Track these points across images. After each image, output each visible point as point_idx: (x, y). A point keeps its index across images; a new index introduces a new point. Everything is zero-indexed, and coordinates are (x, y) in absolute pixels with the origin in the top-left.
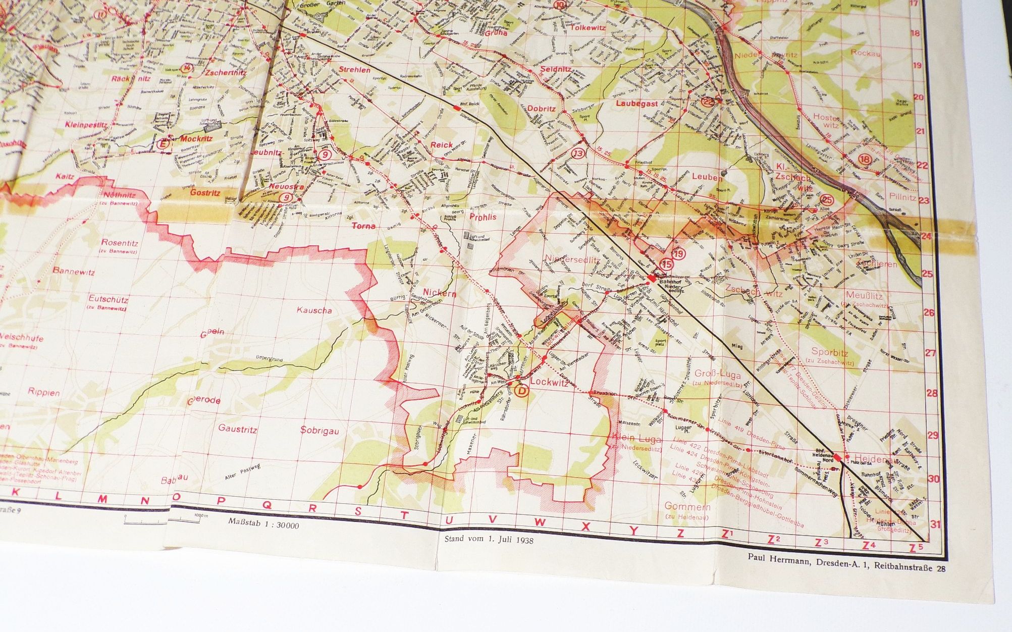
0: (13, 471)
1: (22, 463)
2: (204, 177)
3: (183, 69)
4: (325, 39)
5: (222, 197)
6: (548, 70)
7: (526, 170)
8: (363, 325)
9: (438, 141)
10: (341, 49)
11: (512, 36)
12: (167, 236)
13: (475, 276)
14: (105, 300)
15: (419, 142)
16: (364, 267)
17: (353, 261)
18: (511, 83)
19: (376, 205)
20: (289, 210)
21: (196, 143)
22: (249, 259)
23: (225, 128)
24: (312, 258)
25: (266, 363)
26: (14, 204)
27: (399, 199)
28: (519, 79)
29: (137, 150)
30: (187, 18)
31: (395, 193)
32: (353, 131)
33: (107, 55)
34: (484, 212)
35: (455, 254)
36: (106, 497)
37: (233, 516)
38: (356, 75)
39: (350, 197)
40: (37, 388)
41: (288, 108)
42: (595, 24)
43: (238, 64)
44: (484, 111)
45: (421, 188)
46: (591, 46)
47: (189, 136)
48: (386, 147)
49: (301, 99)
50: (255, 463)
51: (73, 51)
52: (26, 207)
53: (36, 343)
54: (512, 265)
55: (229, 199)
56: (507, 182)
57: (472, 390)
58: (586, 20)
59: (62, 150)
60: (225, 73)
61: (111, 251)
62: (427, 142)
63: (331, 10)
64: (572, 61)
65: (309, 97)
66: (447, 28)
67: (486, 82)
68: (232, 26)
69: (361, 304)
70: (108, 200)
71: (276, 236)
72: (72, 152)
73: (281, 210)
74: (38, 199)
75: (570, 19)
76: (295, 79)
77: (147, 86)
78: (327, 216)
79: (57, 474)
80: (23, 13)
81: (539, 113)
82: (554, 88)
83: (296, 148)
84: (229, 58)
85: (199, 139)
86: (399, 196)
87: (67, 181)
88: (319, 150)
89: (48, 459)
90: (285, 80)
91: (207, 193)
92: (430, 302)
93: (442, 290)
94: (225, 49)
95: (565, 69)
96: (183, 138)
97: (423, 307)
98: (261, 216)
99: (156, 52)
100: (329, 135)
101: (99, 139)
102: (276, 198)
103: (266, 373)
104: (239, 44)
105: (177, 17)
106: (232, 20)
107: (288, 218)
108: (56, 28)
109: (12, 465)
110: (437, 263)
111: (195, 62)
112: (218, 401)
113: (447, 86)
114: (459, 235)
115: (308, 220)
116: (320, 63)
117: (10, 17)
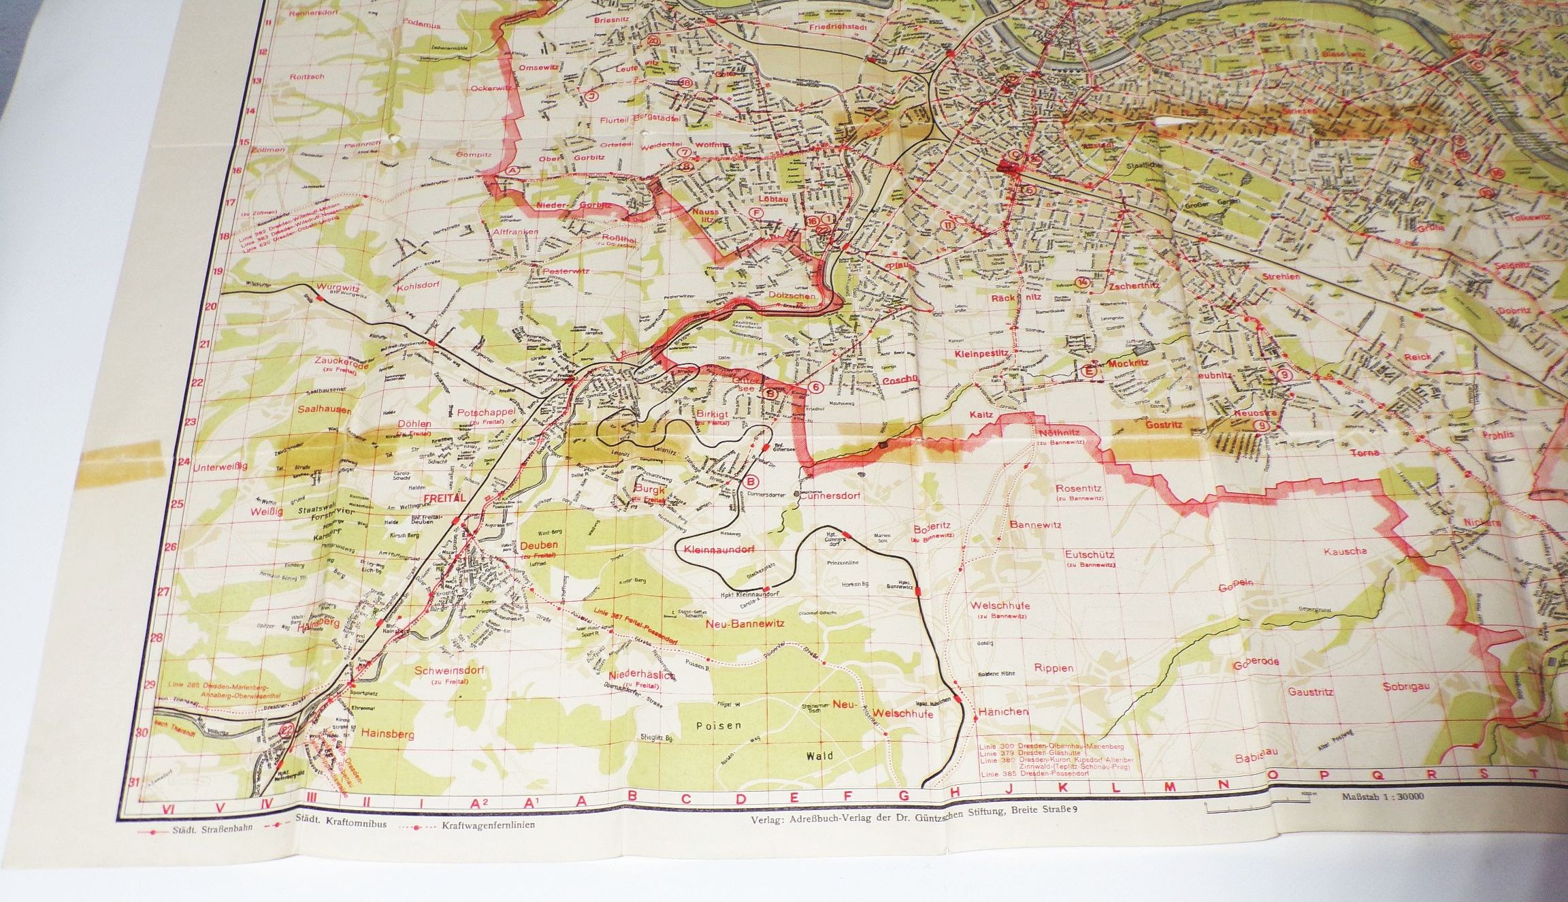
0: (1051, 763)
1: (1059, 754)
2: (1155, 406)
3: (1078, 283)
4: (1232, 243)
5: (1186, 429)
6: (1503, 267)
7: (1526, 381)
8: (1408, 565)
9: (1412, 353)
10: (1257, 254)
11: (1450, 231)
12: (1132, 477)
13: (1511, 501)
14: (1085, 556)
15: (1390, 355)
16: (1382, 498)
17: (1368, 493)
18: (1471, 284)
19: (1373, 428)
20: (1270, 439)
21: (1130, 368)
22: (1247, 498)
23: (1159, 350)
24: (1319, 492)
25: (1312, 616)
26: (932, 450)
27: (1395, 421)
28: (1477, 279)
29: (1059, 379)
30: (1057, 225)
31: (1387, 413)
32: (1307, 347)
33: (973, 271)
34: (1499, 429)
35: (1483, 478)
36: (1172, 784)
37: (1346, 791)
38: (1284, 282)
39: (1338, 422)
40: (1044, 664)
41: (1218, 324)
42: (1536, 213)
43: (1146, 276)
44: (1452, 314)
45: (1416, 407)
46: (1543, 238)
47: (1117, 361)
48: (1353, 363)
49: (1231, 312)
50: (1345, 729)
51: (932, 267)
52: (948, 453)
53: (1023, 611)
54: (1552, 485)
55: (1195, 430)
56: (1510, 393)
57: (1557, 628)
58: (1524, 209)
59: (964, 383)
60: (1134, 286)
61: (1071, 498)
62: (1398, 354)
63: (1226, 210)
64: (1527, 256)
65: (1239, 310)
66: (1369, 225)
67: (1443, 282)
68: (1119, 232)
69: (1397, 540)
70: (1047, 439)
71: (1267, 469)
72: (977, 385)
73: (1261, 440)
74: (959, 442)
75: (1506, 209)
76: (1213, 290)
77: (1041, 305)
78: (1319, 444)
79: (1104, 763)
80: (854, 227)
81: (1515, 316)
82: (1518, 285)
83: (1247, 368)
84: (1131, 269)
85: (1131, 364)
86: (1394, 416)
87: (987, 420)
88: (1275, 369)
89: (1086, 746)
90: (1203, 292)
91: (1165, 425)
92: (1476, 533)
93: (1484, 519)
94: (1122, 259)
95: (1521, 265)
96: (1112, 363)
97: (1469, 540)
98: (1241, 448)
99: (1035, 266)
100: (1280, 352)
101: (1005, 369)
102: (1249, 426)
103: (1317, 626)
104: (1136, 252)
105: (1043, 225)
106: (1116, 225)
107: (1270, 447)
108: (908, 243)
109: (1047, 756)
110: (1467, 490)
111: (1091, 275)
112: (1277, 662)
113: (1397, 290)
114: (1480, 456)
115: (1297, 450)
116: (1236, 270)
117: (838, 233)
